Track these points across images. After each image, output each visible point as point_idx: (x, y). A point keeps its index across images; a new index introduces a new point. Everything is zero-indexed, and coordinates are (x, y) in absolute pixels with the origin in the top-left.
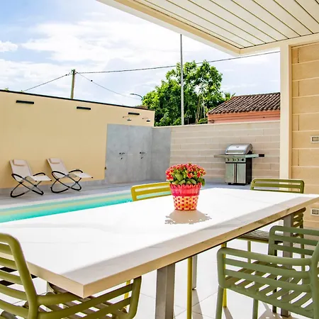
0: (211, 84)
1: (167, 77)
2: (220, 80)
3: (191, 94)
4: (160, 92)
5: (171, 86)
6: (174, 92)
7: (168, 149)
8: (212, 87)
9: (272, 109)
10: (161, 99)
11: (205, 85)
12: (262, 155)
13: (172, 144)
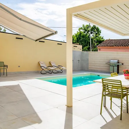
0: (96, 34)
1: (79, 30)
2: (100, 32)
3: (89, 37)
4: (76, 36)
5: (81, 34)
6: (82, 36)
7: (88, 60)
8: (97, 35)
9: (122, 46)
10: (77, 39)
11: (94, 34)
12: (123, 64)
13: (89, 58)
